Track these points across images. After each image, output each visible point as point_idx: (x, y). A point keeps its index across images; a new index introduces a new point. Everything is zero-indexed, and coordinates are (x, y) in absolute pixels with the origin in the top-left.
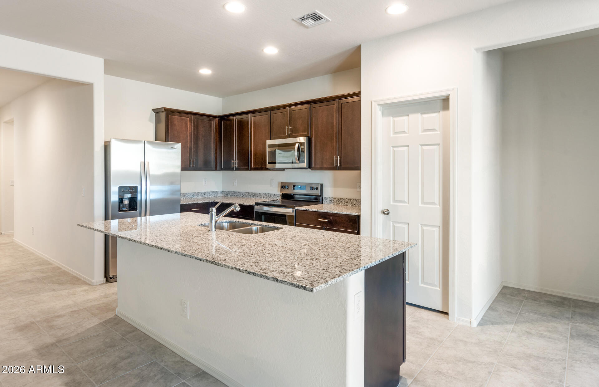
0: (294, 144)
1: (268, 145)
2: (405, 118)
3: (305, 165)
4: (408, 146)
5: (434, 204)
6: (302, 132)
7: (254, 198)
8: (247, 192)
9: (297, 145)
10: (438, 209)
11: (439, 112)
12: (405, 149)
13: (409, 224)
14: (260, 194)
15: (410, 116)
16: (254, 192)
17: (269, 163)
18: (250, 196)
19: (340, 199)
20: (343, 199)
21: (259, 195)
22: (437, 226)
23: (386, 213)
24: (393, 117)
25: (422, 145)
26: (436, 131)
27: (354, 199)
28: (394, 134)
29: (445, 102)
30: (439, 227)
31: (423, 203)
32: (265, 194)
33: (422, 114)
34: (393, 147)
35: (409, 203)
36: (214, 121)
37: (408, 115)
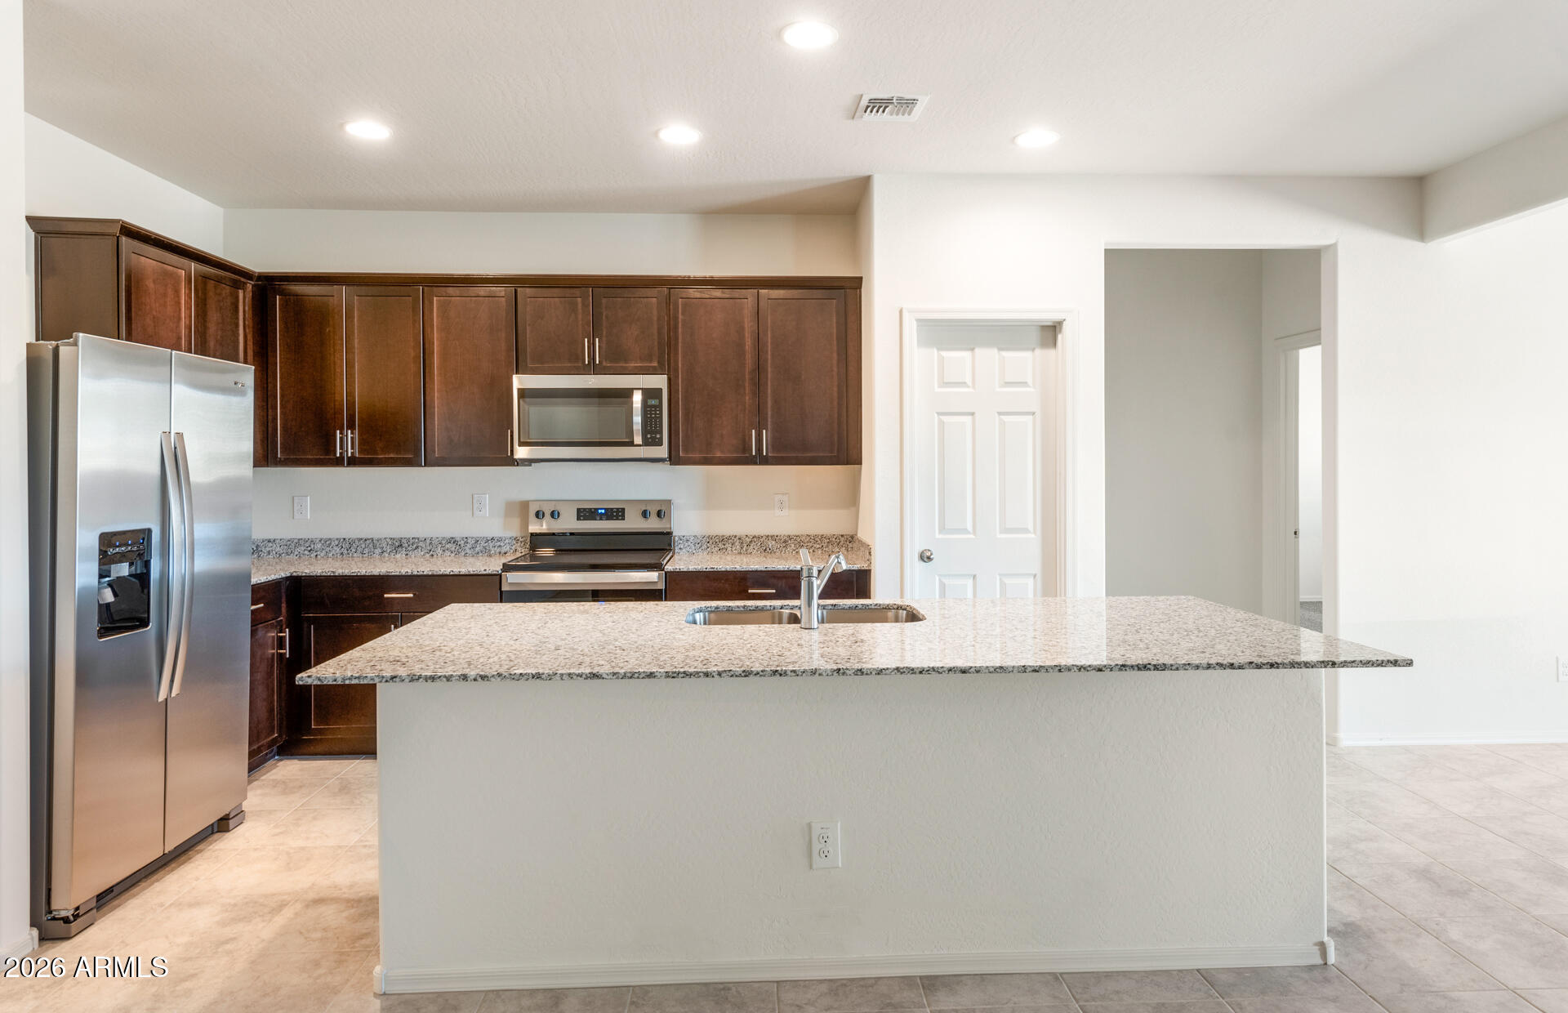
0: (627, 394)
1: (519, 389)
2: (966, 355)
3: (662, 451)
4: (973, 414)
5: (1026, 531)
6: (642, 360)
7: (398, 556)
8: (364, 536)
9: (637, 398)
10: (1032, 540)
11: (1033, 350)
12: (968, 419)
13: (974, 577)
14: (428, 541)
15: (977, 350)
16: (397, 535)
17: (521, 444)
18: (378, 551)
19: (729, 538)
20: (736, 536)
21: (421, 544)
22: (1029, 575)
23: (925, 558)
24: (938, 349)
25: (1000, 414)
26: (1028, 386)
27: (768, 536)
28: (940, 387)
29: (1051, 332)
30: (1035, 576)
31: (1006, 530)
32: (453, 541)
33: (1000, 349)
34: (939, 414)
35: (974, 533)
36: (244, 290)
37: (973, 349)
